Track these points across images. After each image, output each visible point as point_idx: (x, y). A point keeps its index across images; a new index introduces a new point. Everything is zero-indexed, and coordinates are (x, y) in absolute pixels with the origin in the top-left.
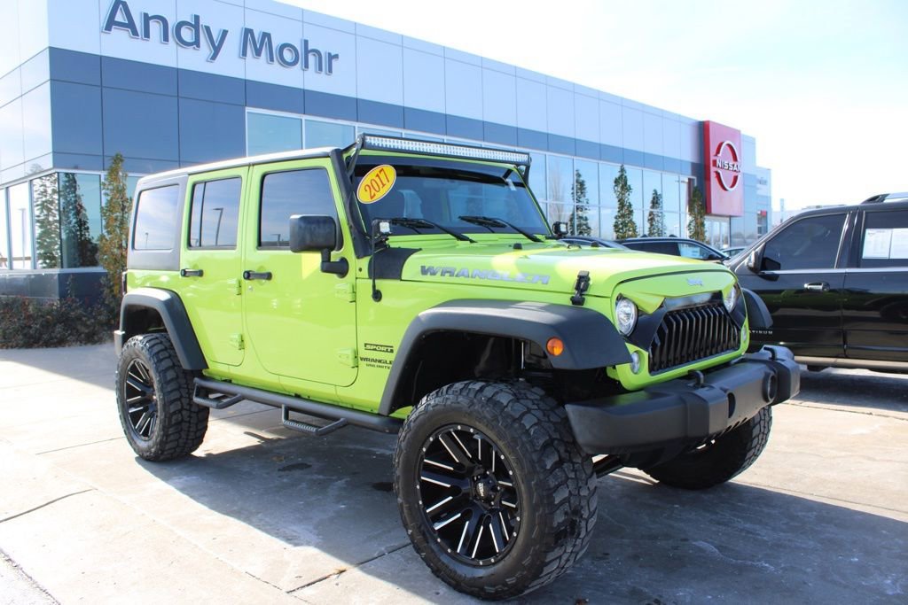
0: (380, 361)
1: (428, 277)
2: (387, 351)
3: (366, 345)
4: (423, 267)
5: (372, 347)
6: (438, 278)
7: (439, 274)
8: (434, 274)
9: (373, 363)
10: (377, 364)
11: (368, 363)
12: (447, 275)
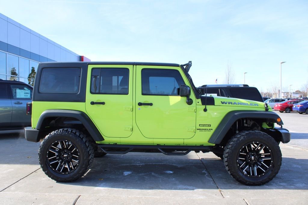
0: (205, 129)
1: (224, 104)
2: (208, 126)
3: (200, 125)
4: (222, 102)
5: (202, 125)
6: (227, 104)
7: (228, 103)
8: (226, 103)
9: (202, 130)
10: (204, 130)
11: (200, 130)
12: (230, 104)
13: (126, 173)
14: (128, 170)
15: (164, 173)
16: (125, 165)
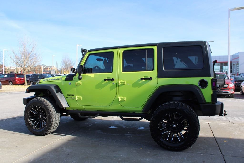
13: (143, 128)
14: (141, 130)
15: (117, 127)
16: (142, 135)
